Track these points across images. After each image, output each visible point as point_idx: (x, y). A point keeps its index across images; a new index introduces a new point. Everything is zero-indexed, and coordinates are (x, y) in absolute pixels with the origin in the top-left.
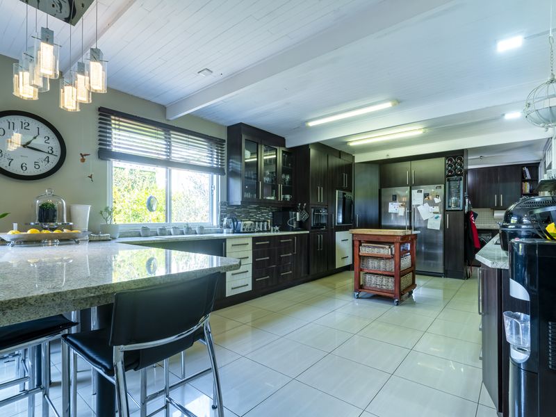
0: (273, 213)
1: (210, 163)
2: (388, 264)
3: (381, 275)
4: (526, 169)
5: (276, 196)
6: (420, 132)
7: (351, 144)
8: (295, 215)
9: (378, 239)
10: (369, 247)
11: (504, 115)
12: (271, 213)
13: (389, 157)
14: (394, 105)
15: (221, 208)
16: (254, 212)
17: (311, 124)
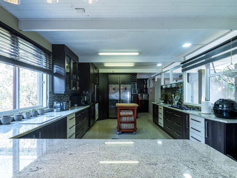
0: (70, 96)
1: (45, 66)
2: (130, 118)
3: (127, 123)
4: (145, 80)
5: (76, 88)
6: (133, 65)
7: (105, 65)
8: (84, 98)
9: (128, 108)
10: (124, 112)
11: (157, 64)
12: (69, 97)
13: (113, 72)
14: (139, 54)
15: (49, 95)
16: (63, 97)
17: (100, 54)
